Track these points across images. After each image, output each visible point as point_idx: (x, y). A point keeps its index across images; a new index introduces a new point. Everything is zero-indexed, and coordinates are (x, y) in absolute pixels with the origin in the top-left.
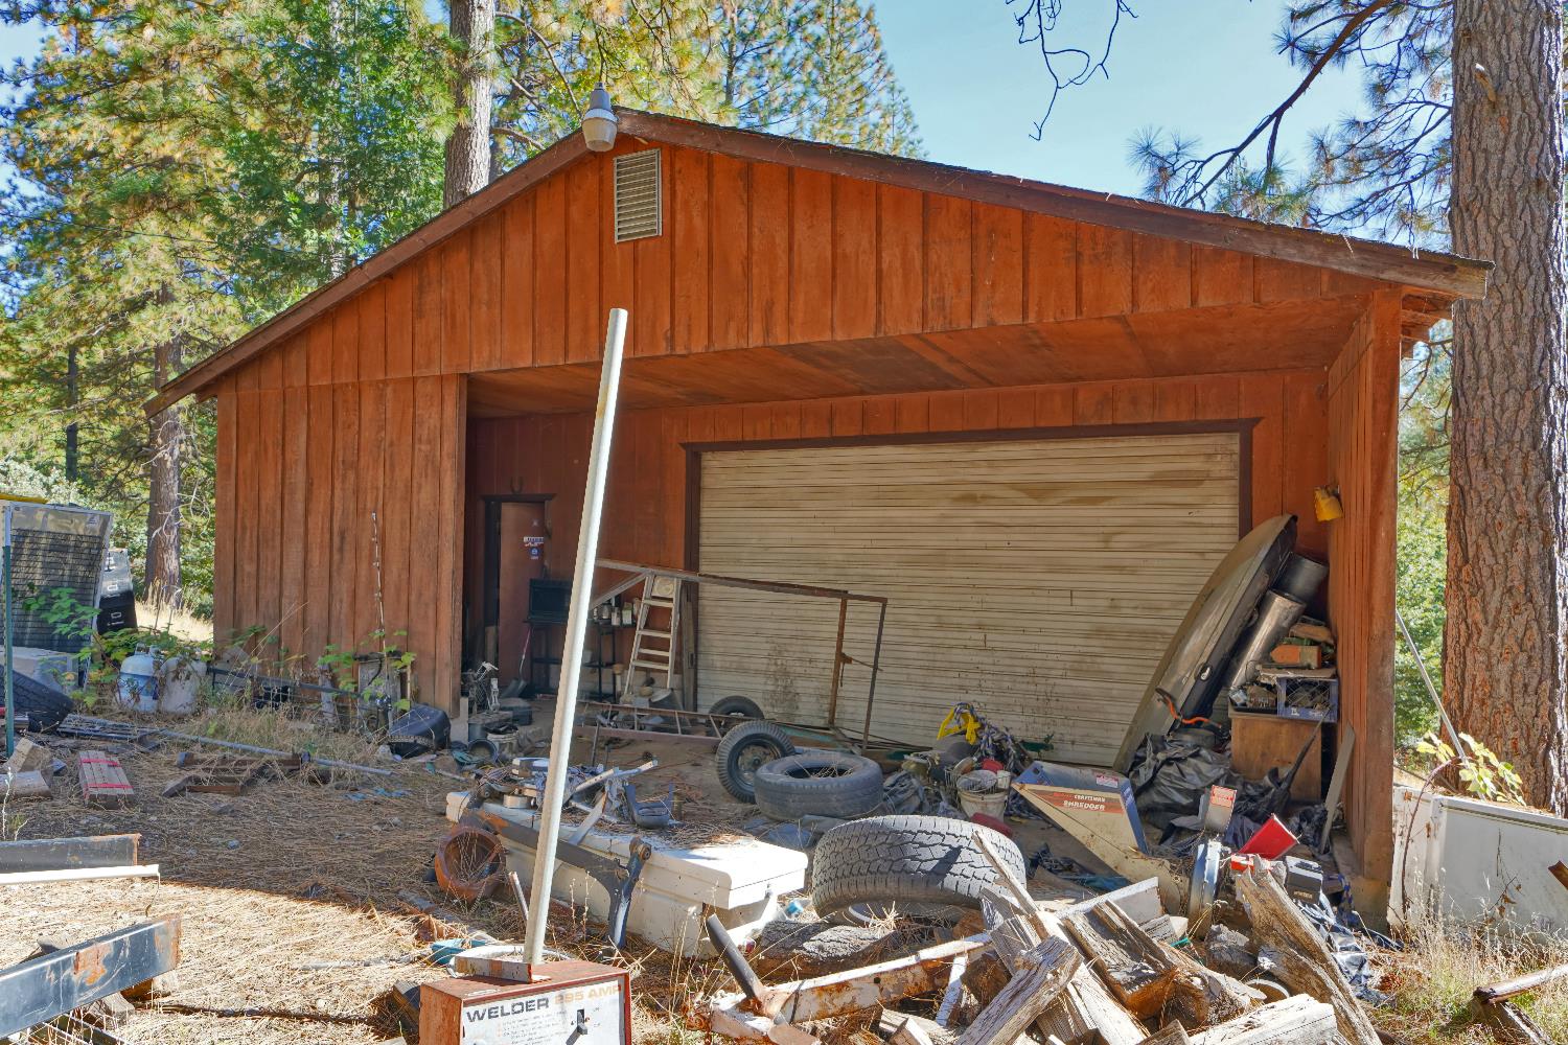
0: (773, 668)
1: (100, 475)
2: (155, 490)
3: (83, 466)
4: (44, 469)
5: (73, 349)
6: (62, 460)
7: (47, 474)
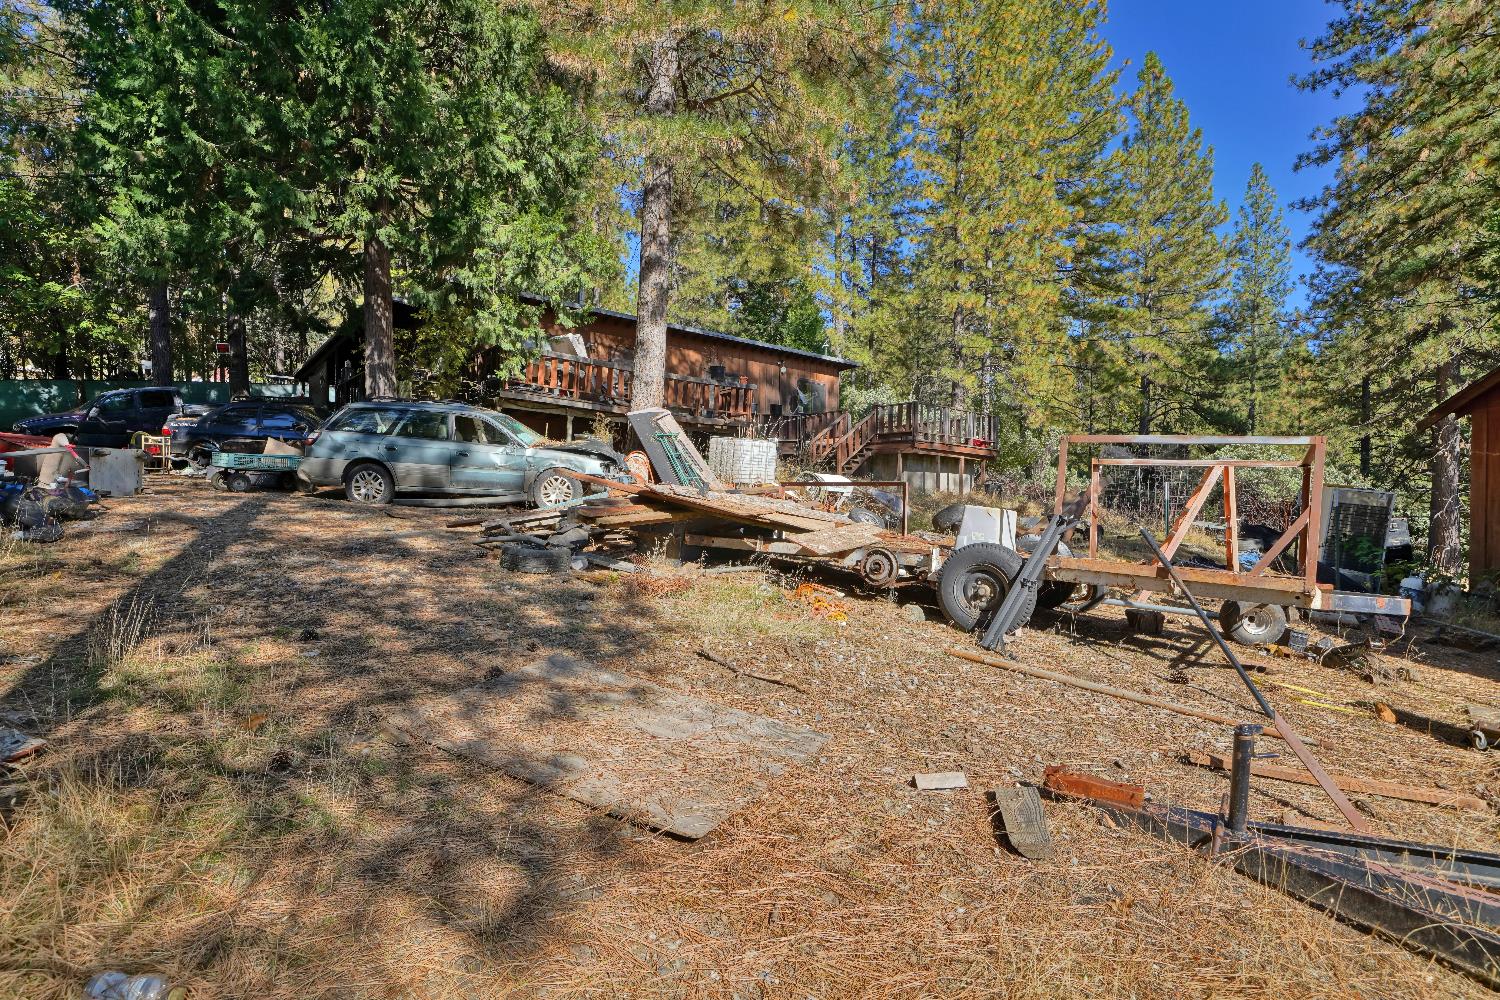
1: (1388, 470)
2: (1435, 480)
3: (1375, 465)
4: (1344, 469)
5: (1366, 381)
6: (1357, 461)
7: (1348, 473)
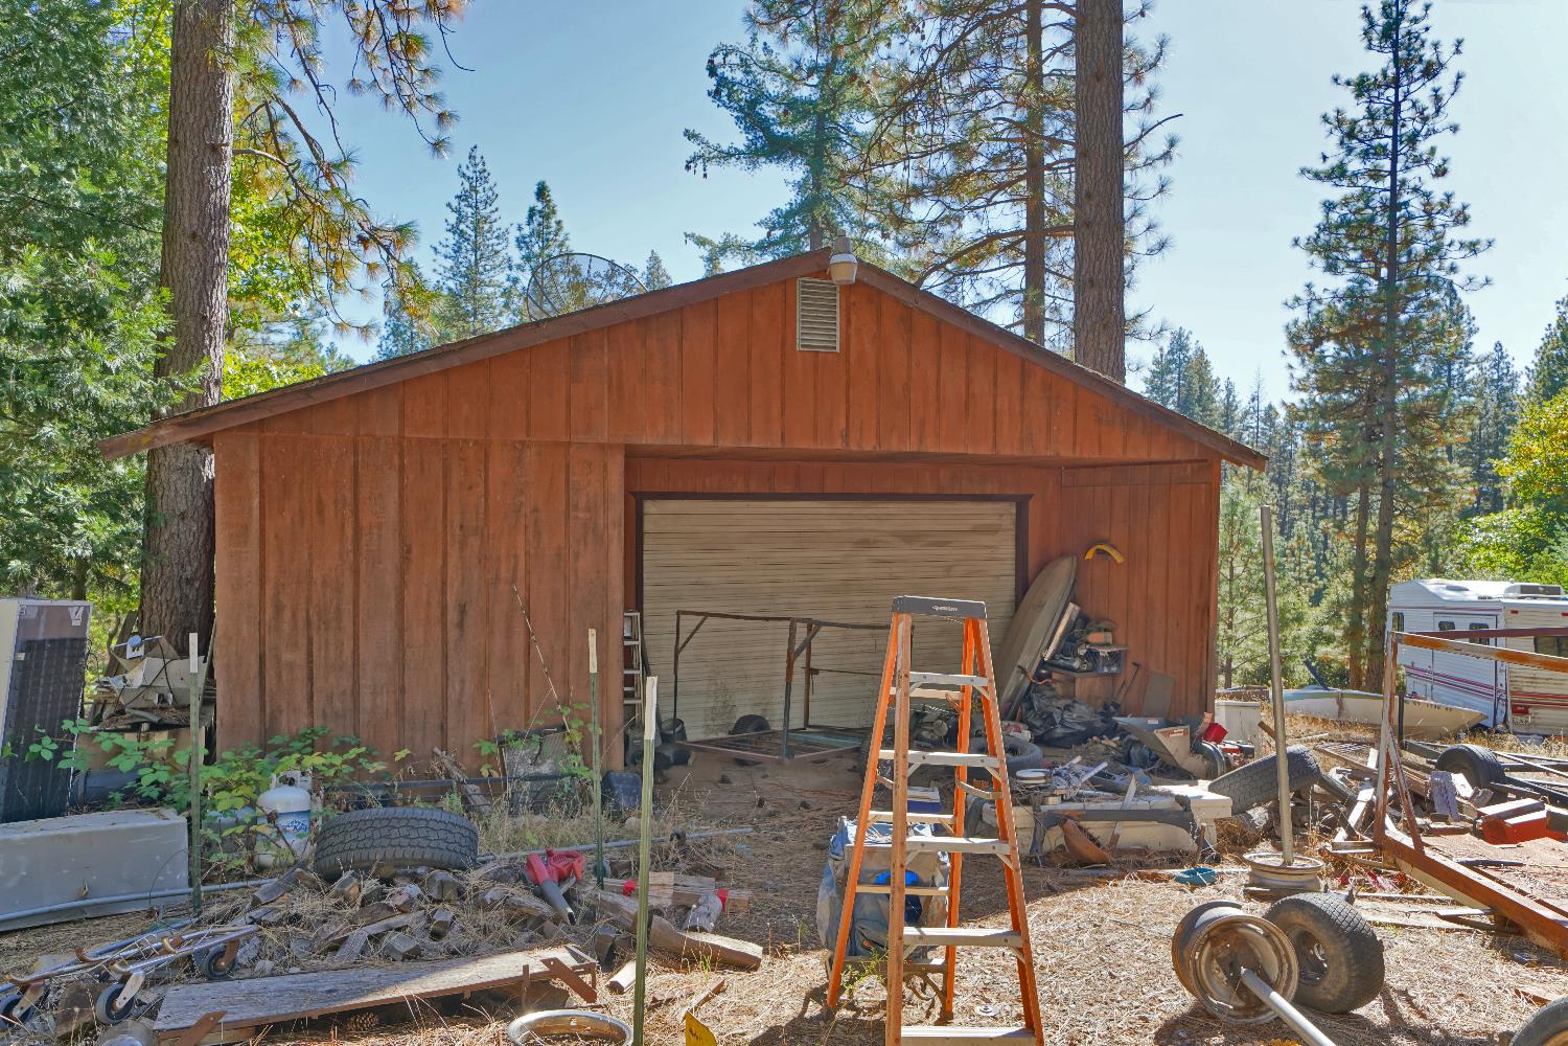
0: (713, 688)
